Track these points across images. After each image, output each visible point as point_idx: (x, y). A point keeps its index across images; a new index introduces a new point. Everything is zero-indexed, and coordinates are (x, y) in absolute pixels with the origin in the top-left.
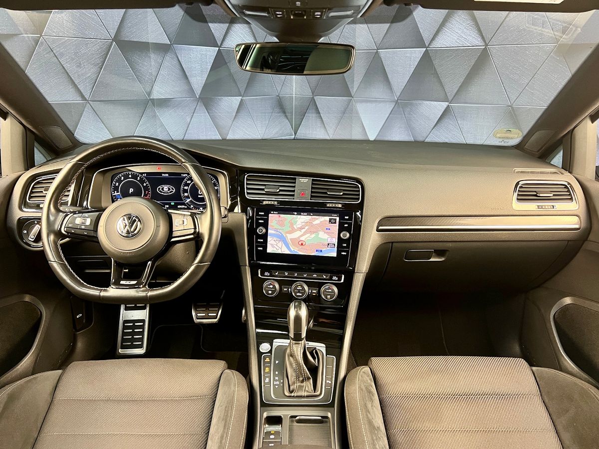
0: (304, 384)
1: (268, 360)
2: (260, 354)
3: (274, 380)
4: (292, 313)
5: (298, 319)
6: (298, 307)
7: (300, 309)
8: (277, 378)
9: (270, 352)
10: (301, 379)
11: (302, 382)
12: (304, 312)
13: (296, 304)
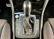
0: (29, 30)
1: (18, 21)
2: (15, 19)
3: (20, 28)
4: (25, 6)
5: (27, 9)
6: (27, 4)
7: (28, 4)
8: (20, 27)
9: (19, 18)
10: (28, 28)
11: (29, 29)
12: (30, 6)
13: (27, 2)
